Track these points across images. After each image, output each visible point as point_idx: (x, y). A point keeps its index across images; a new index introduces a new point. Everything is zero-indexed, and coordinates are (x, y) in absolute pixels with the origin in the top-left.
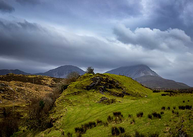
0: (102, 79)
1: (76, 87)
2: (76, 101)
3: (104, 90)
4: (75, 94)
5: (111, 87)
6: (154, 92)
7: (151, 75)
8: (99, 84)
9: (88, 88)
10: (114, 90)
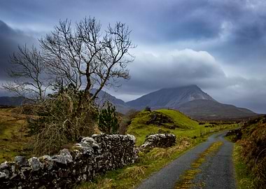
0: (157, 116)
1: (138, 123)
2: (141, 133)
3: (160, 124)
4: (139, 128)
5: (164, 122)
6: (200, 124)
7: (203, 98)
8: (155, 120)
9: (148, 123)
10: (167, 124)
